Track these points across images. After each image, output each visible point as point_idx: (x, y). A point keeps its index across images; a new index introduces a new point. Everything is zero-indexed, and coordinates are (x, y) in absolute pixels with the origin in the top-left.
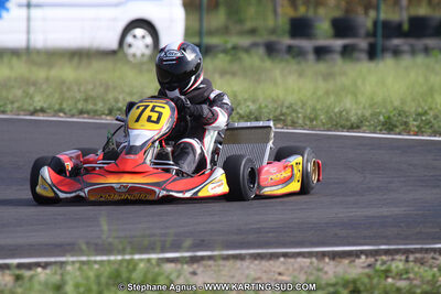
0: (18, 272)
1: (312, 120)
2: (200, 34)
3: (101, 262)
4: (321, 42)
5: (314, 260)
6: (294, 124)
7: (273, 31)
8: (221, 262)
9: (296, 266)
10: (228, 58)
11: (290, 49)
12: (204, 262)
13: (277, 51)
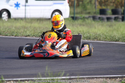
0: (20, 82)
1: (105, 39)
2: (74, 14)
4: (109, 16)
5: (104, 79)
6: (100, 40)
7: (95, 13)
9: (99, 81)
10: (82, 21)
11: (99, 18)
13: (96, 19)
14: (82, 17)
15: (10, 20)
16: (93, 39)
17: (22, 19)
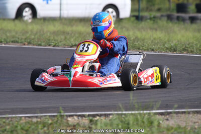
7: (169, 9)
10: (152, 22)
11: (178, 18)
14: (152, 16)
15: (36, 20)
16: (181, 52)
17: (55, 19)
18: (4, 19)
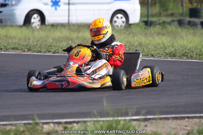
0: (65, 125)
1: (200, 56)
2: (148, 16)
3: (103, 121)
5: (202, 120)
6: (191, 57)
7: (182, 15)
8: (158, 121)
9: (193, 123)
10: (161, 27)
11: (189, 23)
12: (151, 121)
13: (184, 24)
14: (161, 21)
15: (44, 26)
16: (180, 57)
17: (63, 25)
18: (12, 26)
